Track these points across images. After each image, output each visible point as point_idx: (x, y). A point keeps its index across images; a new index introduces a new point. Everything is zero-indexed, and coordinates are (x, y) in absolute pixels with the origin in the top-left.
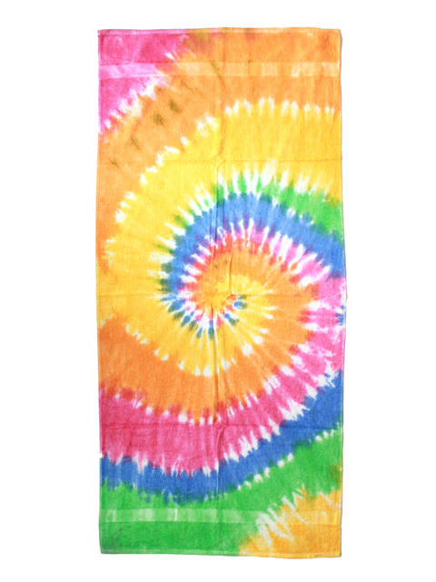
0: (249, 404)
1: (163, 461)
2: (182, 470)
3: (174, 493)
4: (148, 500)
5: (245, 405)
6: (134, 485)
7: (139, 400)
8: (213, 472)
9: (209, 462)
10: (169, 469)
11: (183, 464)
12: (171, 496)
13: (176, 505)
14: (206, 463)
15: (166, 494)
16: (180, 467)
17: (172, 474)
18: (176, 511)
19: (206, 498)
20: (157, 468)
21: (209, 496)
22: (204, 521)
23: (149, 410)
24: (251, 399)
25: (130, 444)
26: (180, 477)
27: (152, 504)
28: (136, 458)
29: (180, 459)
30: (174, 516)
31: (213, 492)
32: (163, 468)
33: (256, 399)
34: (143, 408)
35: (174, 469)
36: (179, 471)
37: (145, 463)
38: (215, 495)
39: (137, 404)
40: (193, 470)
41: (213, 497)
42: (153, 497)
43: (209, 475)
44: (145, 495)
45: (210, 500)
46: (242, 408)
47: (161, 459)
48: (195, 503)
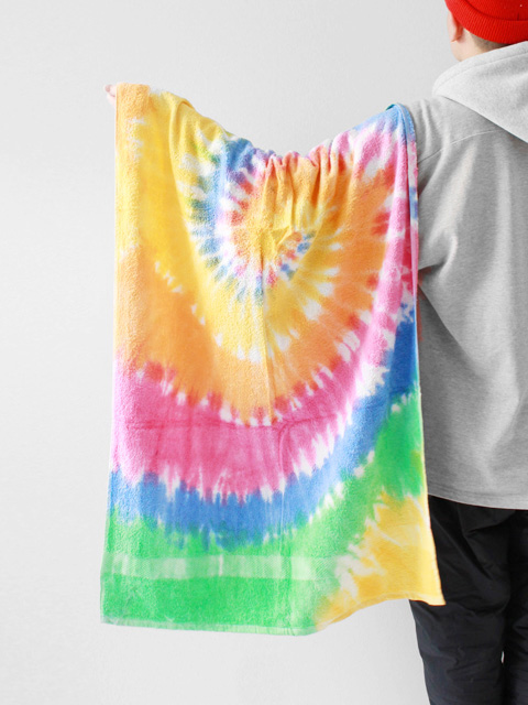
0: (320, 384)
1: (201, 478)
2: (229, 493)
3: (217, 530)
4: (181, 545)
5: (315, 387)
6: (160, 521)
7: (168, 381)
8: (277, 495)
9: (269, 479)
10: (208, 491)
11: (229, 482)
12: (212, 535)
13: (220, 549)
14: (265, 480)
15: (206, 532)
16: (225, 487)
17: (214, 501)
18: (221, 559)
19: (266, 538)
20: (193, 489)
21: (271, 534)
22: (264, 576)
23: (182, 397)
24: (323, 376)
25: (157, 453)
26: (225, 504)
27: (185, 551)
28: (164, 477)
29: (224, 474)
30: (217, 568)
31: (276, 528)
32: (200, 490)
33: (330, 374)
34: (174, 394)
35: (216, 490)
36: (225, 494)
37: (176, 483)
38: (279, 533)
39: (166, 387)
40: (246, 492)
41: (276, 535)
42: (188, 538)
43: (271, 500)
44: (175, 536)
45: (272, 540)
46: (310, 393)
47: (197, 477)
48: (249, 545)
